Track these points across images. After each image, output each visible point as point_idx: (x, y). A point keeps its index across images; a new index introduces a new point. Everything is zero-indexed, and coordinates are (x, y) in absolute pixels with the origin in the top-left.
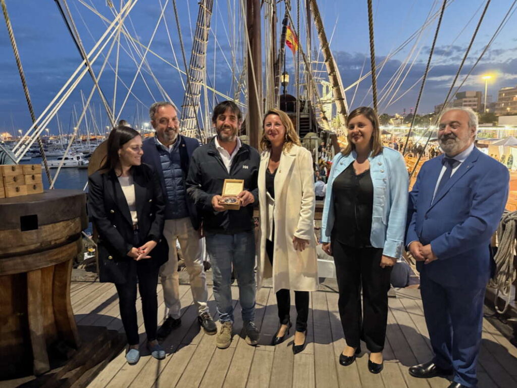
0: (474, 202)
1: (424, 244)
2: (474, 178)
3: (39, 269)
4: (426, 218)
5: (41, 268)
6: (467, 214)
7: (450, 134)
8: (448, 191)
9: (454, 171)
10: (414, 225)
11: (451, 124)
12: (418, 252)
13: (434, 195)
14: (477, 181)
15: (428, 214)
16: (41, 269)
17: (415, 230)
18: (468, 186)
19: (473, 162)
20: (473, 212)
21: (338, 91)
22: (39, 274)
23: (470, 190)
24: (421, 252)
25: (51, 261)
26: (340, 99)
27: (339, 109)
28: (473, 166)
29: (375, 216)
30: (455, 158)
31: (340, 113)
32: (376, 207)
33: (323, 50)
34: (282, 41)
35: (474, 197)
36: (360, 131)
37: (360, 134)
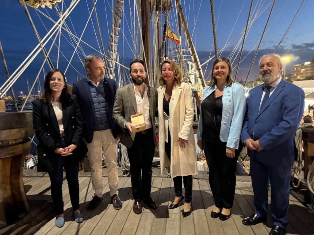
0: (286, 111)
1: (255, 140)
2: (284, 97)
4: (256, 123)
6: (282, 119)
7: (267, 71)
9: (271, 93)
10: (247, 129)
11: (268, 64)
12: (251, 146)
13: (260, 109)
14: (286, 98)
15: (257, 120)
16: (2, 159)
17: (247, 132)
18: (281, 101)
19: (283, 87)
20: (285, 118)
21: (197, 65)
23: (282, 104)
24: (253, 145)
26: (199, 70)
27: (198, 76)
28: (283, 90)
29: (223, 121)
30: (271, 85)
31: (199, 78)
32: (224, 116)
33: (188, 41)
34: (164, 37)
35: (285, 108)
36: (222, 71)
37: (222, 73)
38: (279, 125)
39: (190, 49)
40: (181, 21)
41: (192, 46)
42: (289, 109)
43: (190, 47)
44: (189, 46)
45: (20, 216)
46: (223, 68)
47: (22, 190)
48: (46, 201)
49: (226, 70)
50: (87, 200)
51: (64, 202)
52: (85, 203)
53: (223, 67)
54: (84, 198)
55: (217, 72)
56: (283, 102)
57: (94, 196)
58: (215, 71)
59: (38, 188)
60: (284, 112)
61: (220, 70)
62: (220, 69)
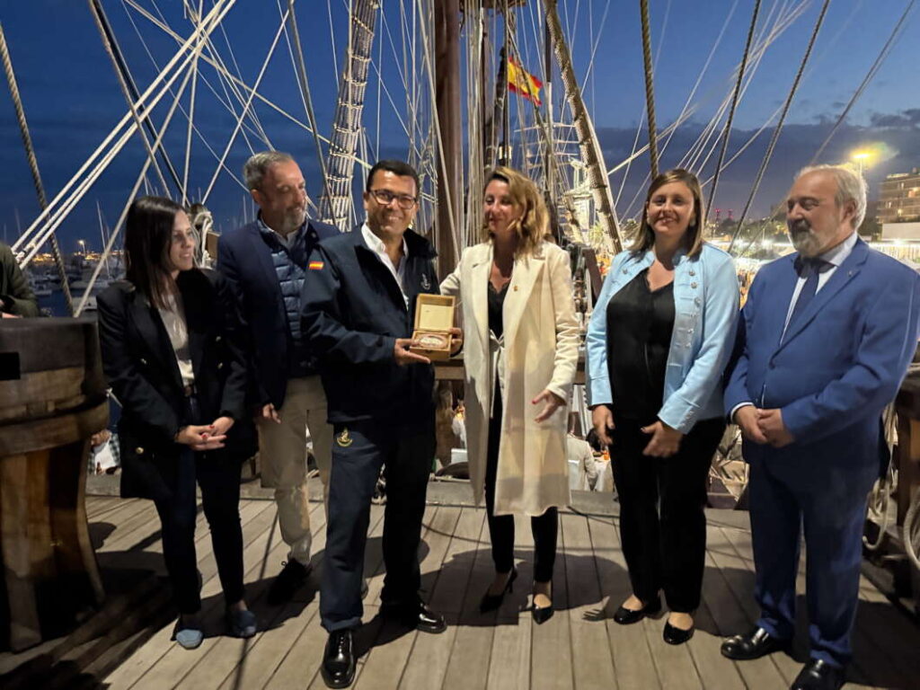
0: (866, 338)
3: (21, 454)
4: (772, 366)
5: (25, 451)
6: (849, 361)
7: (799, 221)
8: (813, 319)
9: (822, 283)
11: (803, 202)
13: (786, 326)
14: (869, 299)
15: (776, 358)
16: (26, 454)
18: (853, 308)
19: (858, 265)
20: (862, 358)
21: (597, 173)
22: (22, 463)
23: (855, 317)
25: (46, 441)
26: (600, 186)
27: (598, 205)
28: (858, 273)
29: (672, 362)
30: (825, 258)
31: (600, 211)
32: (676, 348)
33: (570, 100)
34: (500, 86)
35: (865, 330)
36: (675, 212)
37: (674, 216)
38: (841, 377)
39: (576, 125)
40: (553, 39)
41: (584, 116)
42: (874, 333)
43: (576, 119)
44: (574, 115)
45: (80, 617)
46: (679, 201)
47: (84, 540)
48: (150, 573)
49: (687, 211)
50: (267, 575)
51: (203, 577)
52: (261, 582)
53: (677, 200)
54: (260, 567)
55: (660, 212)
56: (857, 309)
57: (287, 561)
58: (654, 208)
59: (128, 533)
60: (861, 340)
61: (667, 206)
62: (670, 205)
